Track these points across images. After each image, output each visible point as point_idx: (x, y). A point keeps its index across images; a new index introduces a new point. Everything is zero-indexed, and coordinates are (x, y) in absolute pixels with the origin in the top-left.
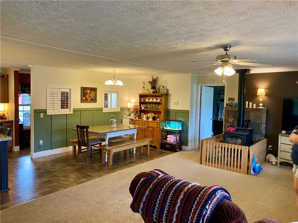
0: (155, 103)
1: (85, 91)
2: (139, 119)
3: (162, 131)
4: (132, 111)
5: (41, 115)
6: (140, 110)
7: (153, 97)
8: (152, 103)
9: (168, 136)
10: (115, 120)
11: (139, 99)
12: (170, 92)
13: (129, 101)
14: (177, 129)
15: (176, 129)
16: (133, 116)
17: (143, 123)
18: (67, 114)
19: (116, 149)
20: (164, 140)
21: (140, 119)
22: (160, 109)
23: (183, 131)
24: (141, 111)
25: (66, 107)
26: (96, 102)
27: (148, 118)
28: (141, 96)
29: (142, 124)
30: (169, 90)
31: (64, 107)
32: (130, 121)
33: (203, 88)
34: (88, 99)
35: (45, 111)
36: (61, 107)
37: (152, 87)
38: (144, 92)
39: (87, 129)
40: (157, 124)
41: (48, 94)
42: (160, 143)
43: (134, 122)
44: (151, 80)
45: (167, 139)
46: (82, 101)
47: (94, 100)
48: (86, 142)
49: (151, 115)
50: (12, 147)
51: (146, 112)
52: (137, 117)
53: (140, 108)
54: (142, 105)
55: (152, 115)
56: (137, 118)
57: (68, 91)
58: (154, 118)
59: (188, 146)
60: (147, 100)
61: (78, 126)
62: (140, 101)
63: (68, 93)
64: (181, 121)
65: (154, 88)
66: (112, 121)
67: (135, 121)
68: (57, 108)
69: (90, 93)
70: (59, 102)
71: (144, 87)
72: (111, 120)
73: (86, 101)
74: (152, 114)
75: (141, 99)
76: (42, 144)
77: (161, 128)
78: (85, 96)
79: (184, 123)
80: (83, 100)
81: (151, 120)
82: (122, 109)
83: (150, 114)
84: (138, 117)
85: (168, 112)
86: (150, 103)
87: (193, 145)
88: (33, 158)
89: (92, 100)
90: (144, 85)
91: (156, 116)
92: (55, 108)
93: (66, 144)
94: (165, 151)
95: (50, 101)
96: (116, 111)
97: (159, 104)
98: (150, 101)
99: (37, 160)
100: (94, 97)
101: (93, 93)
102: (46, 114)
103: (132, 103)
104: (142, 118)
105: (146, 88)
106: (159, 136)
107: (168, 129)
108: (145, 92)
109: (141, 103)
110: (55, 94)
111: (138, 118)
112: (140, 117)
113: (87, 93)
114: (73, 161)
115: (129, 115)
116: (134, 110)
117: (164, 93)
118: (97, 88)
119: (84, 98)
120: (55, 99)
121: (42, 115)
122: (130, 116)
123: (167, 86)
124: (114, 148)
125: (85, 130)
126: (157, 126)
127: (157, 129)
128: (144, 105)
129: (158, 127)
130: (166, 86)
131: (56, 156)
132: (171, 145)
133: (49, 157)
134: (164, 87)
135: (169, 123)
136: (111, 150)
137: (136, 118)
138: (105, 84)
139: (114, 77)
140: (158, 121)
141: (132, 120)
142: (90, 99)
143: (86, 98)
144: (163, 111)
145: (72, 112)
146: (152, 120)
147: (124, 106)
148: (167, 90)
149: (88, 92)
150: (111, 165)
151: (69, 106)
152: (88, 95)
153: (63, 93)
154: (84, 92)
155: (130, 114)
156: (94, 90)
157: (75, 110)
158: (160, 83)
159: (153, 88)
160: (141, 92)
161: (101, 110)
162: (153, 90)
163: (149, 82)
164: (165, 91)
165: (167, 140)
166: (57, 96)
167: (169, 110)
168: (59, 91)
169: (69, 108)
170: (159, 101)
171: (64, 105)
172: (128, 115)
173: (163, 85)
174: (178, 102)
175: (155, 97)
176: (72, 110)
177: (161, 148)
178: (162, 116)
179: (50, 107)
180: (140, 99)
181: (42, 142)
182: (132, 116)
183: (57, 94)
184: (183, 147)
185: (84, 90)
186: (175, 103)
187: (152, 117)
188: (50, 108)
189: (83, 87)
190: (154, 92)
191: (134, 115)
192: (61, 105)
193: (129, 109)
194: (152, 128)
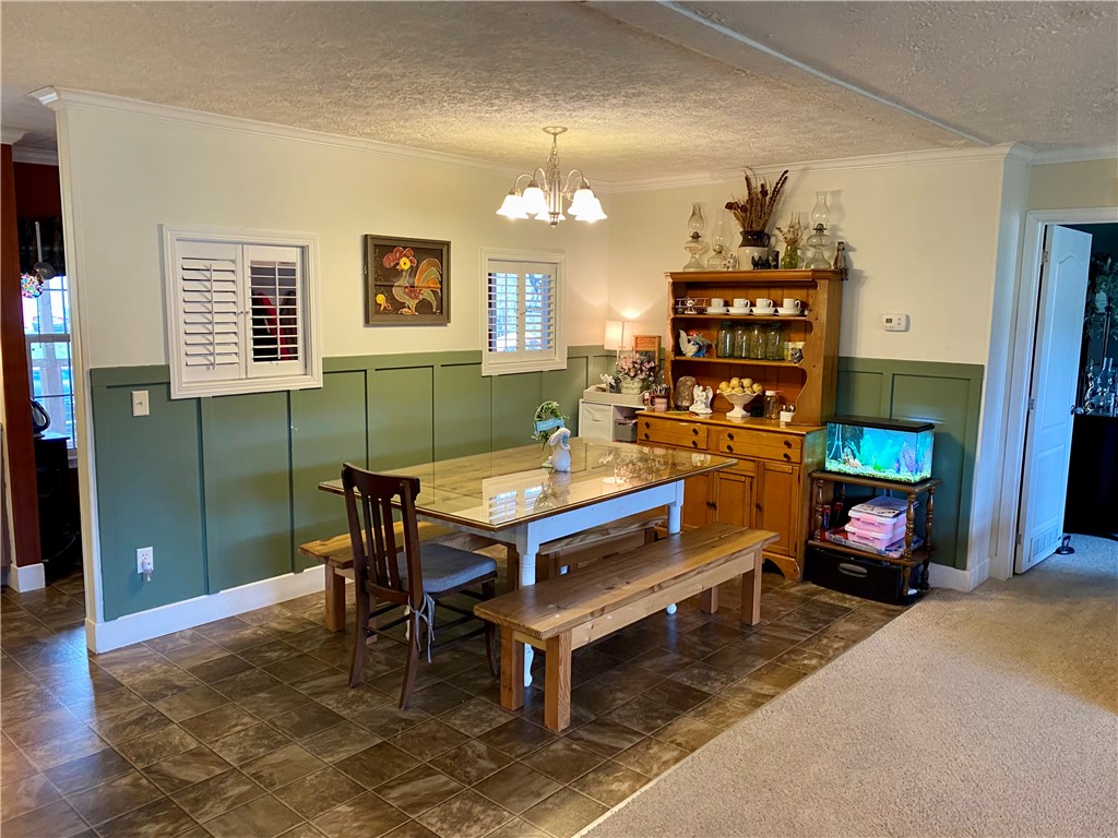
0: (766, 325)
1: (388, 262)
2: (668, 408)
3: (813, 480)
4: (627, 365)
5: (136, 401)
6: (674, 363)
7: (752, 292)
8: (747, 323)
9: (851, 513)
10: (563, 429)
11: (672, 301)
12: (857, 261)
13: (611, 316)
14: (905, 475)
15: (898, 471)
16: (637, 391)
17: (695, 431)
18: (289, 391)
19: (589, 625)
20: (824, 529)
21: (678, 408)
22: (801, 357)
23: (940, 484)
24: (682, 368)
25: (284, 351)
26: (448, 319)
27: (718, 405)
28: (683, 286)
29: (695, 438)
30: (853, 250)
31: (274, 351)
32: (620, 417)
33: (1057, 233)
34: (403, 305)
35: (157, 380)
36: (256, 352)
37: (745, 234)
38: (698, 264)
39: (408, 496)
40: (788, 444)
41: (175, 275)
42: (803, 548)
43: (647, 425)
44: (741, 196)
45: (848, 527)
46: (372, 316)
47: (435, 310)
48: (403, 572)
49: (737, 391)
50: (6, 570)
51: (703, 371)
52: (657, 400)
53: (677, 350)
54: (683, 333)
55: (748, 392)
56: (661, 404)
57: (292, 256)
58: (756, 408)
59: (964, 568)
60: (716, 308)
61: (349, 476)
62: (675, 310)
63: (293, 272)
64: (929, 427)
65: (762, 239)
66: (545, 436)
67: (648, 420)
68: (234, 359)
69: (413, 271)
70: (241, 325)
71: (696, 237)
72: (543, 426)
73: (393, 316)
74: (746, 382)
75: (683, 304)
76: (151, 567)
77: (807, 466)
78: (387, 289)
79: (948, 435)
80: (378, 312)
81: (737, 415)
82: (575, 355)
83: (735, 381)
84: (665, 400)
85: (841, 372)
86: (734, 324)
87: (987, 560)
88: (100, 649)
89: (424, 307)
90: (695, 227)
91: (768, 393)
92: (219, 360)
93: (291, 558)
94: (834, 594)
95: (190, 318)
96: (546, 368)
97: (784, 326)
98: (733, 311)
99: (117, 672)
100: (434, 292)
101: (427, 275)
102: (165, 396)
103: (629, 321)
104: (685, 404)
105: (710, 238)
106: (796, 507)
107: (851, 471)
108: (705, 262)
109: (680, 324)
110: (216, 276)
111: (664, 406)
112: (674, 400)
113: (397, 273)
114: (328, 681)
115: (612, 386)
116: (642, 364)
117: (822, 267)
118: (448, 244)
119: (381, 299)
120: (217, 308)
121: (141, 403)
122: (619, 391)
123: (842, 225)
124: (580, 621)
125: (396, 499)
126: (786, 456)
127: (787, 468)
128: (694, 335)
129: (795, 458)
130: (835, 229)
131: (233, 636)
132: (873, 562)
133: (192, 638)
134: (820, 229)
135: (858, 438)
136: (562, 636)
137: (652, 403)
138: (499, 212)
139: (555, 174)
140: (788, 424)
141: (631, 413)
142: (413, 303)
143: (391, 298)
144: (816, 370)
145: (316, 380)
146: (743, 417)
147: (587, 338)
148: (842, 248)
149: (405, 264)
150: (562, 726)
151: (300, 345)
152: (404, 281)
153: (261, 273)
154: (379, 267)
155: (617, 381)
156: (436, 252)
157: (333, 369)
158: (796, 212)
159: (756, 236)
160: (682, 263)
161: (472, 361)
162: (753, 252)
163: (729, 206)
164: (829, 256)
165: (845, 533)
166: (231, 287)
167: (849, 360)
168: (239, 261)
169: (300, 354)
170: (788, 309)
171: (274, 341)
172: (604, 386)
173: (819, 218)
174: (908, 317)
175: (765, 292)
176: (318, 367)
177: (807, 576)
178: (812, 394)
179: (191, 350)
180: (676, 303)
181: (150, 559)
182: (631, 396)
183: (230, 276)
184: (938, 573)
185: (380, 253)
186: (889, 321)
187: (747, 400)
188: (191, 361)
189: (374, 238)
190: (759, 264)
191: (643, 389)
192: (256, 342)
193: (610, 356)
194: (751, 465)
